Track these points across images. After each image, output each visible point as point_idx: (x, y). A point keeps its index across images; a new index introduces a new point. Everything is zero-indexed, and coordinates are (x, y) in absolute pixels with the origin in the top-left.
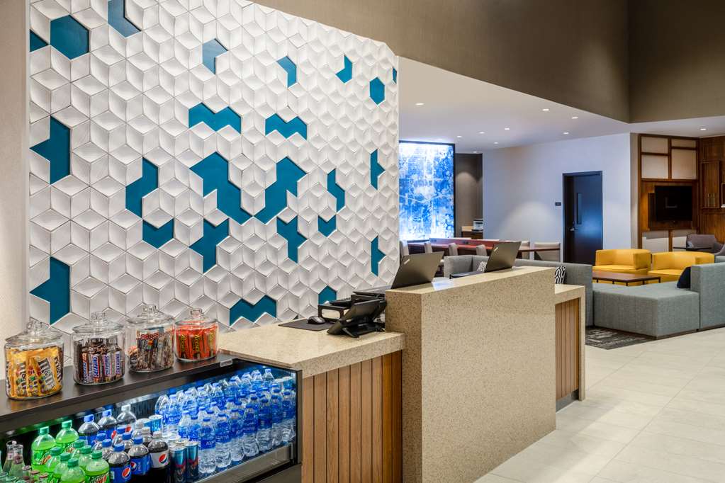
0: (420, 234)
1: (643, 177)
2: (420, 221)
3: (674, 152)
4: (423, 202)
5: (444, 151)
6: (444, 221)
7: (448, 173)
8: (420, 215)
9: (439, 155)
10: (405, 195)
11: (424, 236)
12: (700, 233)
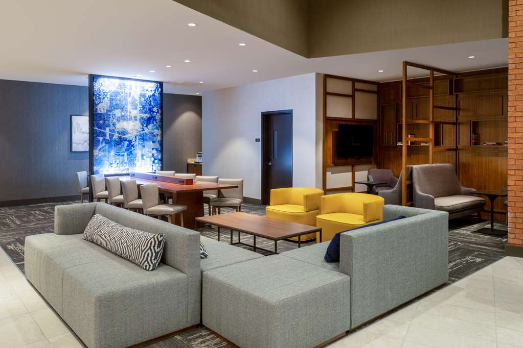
0: (122, 168)
1: (327, 116)
2: (123, 155)
3: (357, 94)
4: (126, 136)
5: (150, 89)
6: (151, 155)
7: (155, 109)
8: (124, 149)
9: (146, 92)
10: (105, 129)
11: (128, 169)
12: (379, 168)
